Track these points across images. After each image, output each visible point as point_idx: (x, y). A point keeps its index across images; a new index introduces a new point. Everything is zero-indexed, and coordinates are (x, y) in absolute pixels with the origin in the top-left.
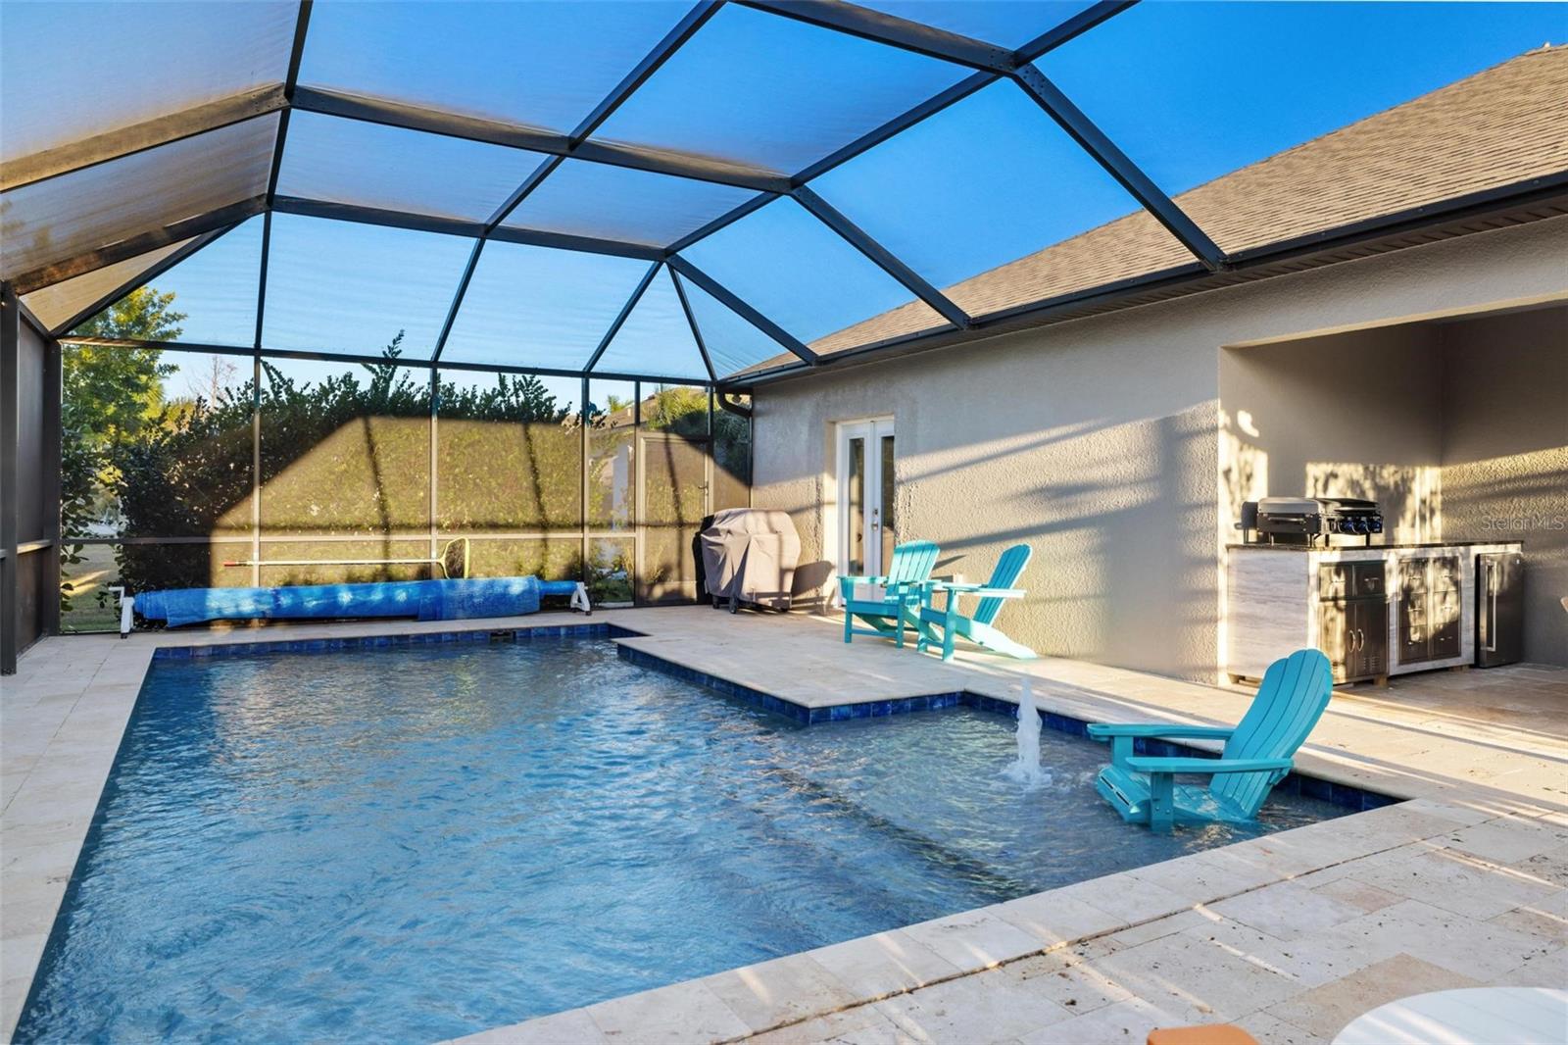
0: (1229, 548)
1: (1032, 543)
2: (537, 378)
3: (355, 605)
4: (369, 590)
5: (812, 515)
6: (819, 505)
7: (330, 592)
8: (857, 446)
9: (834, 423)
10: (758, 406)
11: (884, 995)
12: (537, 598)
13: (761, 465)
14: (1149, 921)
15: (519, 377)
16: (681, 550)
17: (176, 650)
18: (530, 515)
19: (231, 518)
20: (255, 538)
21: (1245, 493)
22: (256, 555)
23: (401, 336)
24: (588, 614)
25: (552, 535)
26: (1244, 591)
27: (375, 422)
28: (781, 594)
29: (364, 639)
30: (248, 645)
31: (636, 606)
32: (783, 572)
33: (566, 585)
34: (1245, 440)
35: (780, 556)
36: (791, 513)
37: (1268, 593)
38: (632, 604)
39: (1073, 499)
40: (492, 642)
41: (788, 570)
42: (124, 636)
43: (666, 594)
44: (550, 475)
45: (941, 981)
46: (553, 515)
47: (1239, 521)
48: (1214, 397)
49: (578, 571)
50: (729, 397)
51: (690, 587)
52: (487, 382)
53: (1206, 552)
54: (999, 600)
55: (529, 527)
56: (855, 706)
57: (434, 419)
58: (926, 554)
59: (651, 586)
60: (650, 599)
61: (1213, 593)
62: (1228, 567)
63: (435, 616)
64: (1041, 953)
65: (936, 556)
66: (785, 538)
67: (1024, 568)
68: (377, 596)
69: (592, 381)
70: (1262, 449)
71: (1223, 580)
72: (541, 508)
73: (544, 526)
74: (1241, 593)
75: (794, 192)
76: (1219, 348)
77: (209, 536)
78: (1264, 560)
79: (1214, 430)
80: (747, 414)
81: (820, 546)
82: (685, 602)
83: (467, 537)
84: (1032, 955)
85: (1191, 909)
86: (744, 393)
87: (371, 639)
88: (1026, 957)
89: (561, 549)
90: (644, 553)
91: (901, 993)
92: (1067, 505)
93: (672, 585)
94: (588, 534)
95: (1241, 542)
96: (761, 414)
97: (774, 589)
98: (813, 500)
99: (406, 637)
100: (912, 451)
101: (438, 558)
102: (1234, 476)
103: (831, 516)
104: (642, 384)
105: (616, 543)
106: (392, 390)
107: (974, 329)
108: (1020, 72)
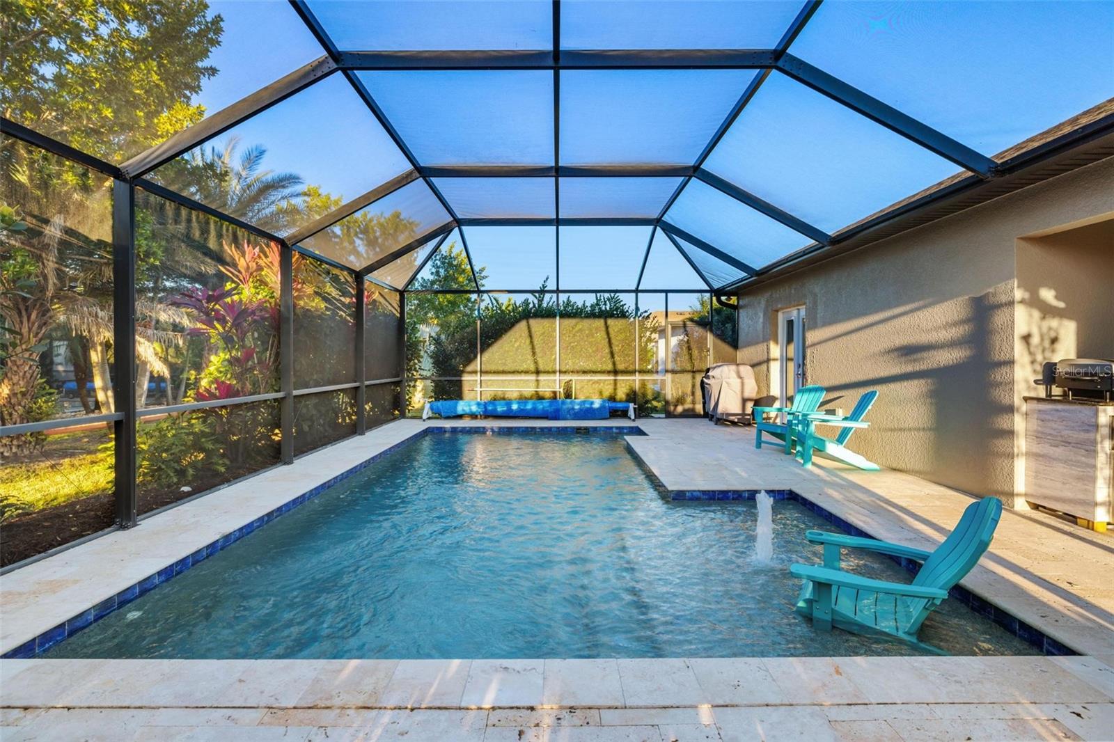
0: (1026, 399)
1: (879, 389)
2: (617, 294)
3: (520, 410)
4: (526, 403)
5: (764, 367)
6: (768, 360)
7: (509, 402)
8: (790, 324)
9: (777, 311)
10: (741, 303)
11: (393, 707)
12: (608, 411)
13: (742, 337)
14: (647, 708)
15: (607, 295)
16: (693, 386)
17: (437, 428)
18: (610, 367)
19: (469, 368)
20: (478, 377)
21: (1048, 354)
22: (479, 386)
23: (547, 279)
24: (634, 420)
25: (619, 378)
26: (1040, 435)
27: (532, 321)
28: (744, 414)
29: (516, 428)
30: (457, 428)
31: (666, 417)
32: (744, 401)
33: (625, 405)
34: (1047, 311)
35: (742, 392)
36: (753, 366)
37: (1059, 438)
38: (664, 416)
39: (919, 355)
40: (577, 433)
41: (750, 400)
42: (424, 420)
43: (685, 410)
44: (618, 346)
45: (440, 708)
46: (620, 367)
47: (1040, 377)
48: (1010, 277)
49: (632, 396)
50: (723, 298)
51: (699, 408)
52: (590, 300)
53: (1006, 401)
54: (851, 428)
55: (609, 372)
56: (704, 492)
57: (558, 318)
58: (817, 394)
59: (676, 406)
60: (676, 413)
61: (1011, 433)
62: (1026, 414)
63: (556, 418)
64: (532, 709)
65: (823, 396)
66: (746, 381)
67: (870, 407)
68: (529, 406)
69: (639, 294)
70: (1070, 318)
71: (1019, 423)
72: (614, 364)
73: (615, 372)
74: (1039, 437)
75: (696, 175)
76: (1016, 239)
77: (461, 377)
78: (1057, 410)
79: (1011, 303)
80: (735, 307)
81: (768, 386)
82: (697, 416)
83: (574, 378)
84: (523, 708)
85: (696, 707)
86: (734, 296)
87: (519, 428)
88: (518, 708)
89: (625, 385)
90: (671, 387)
91: (406, 708)
92: (915, 360)
93: (688, 406)
94: (638, 377)
95: (1043, 395)
96: (742, 307)
97: (739, 411)
98: (765, 358)
99: (535, 428)
100: (814, 326)
101: (560, 390)
102: (1035, 340)
103: (775, 368)
104: (669, 294)
105: (655, 382)
106: (545, 305)
107: (834, 245)
108: (780, 64)
